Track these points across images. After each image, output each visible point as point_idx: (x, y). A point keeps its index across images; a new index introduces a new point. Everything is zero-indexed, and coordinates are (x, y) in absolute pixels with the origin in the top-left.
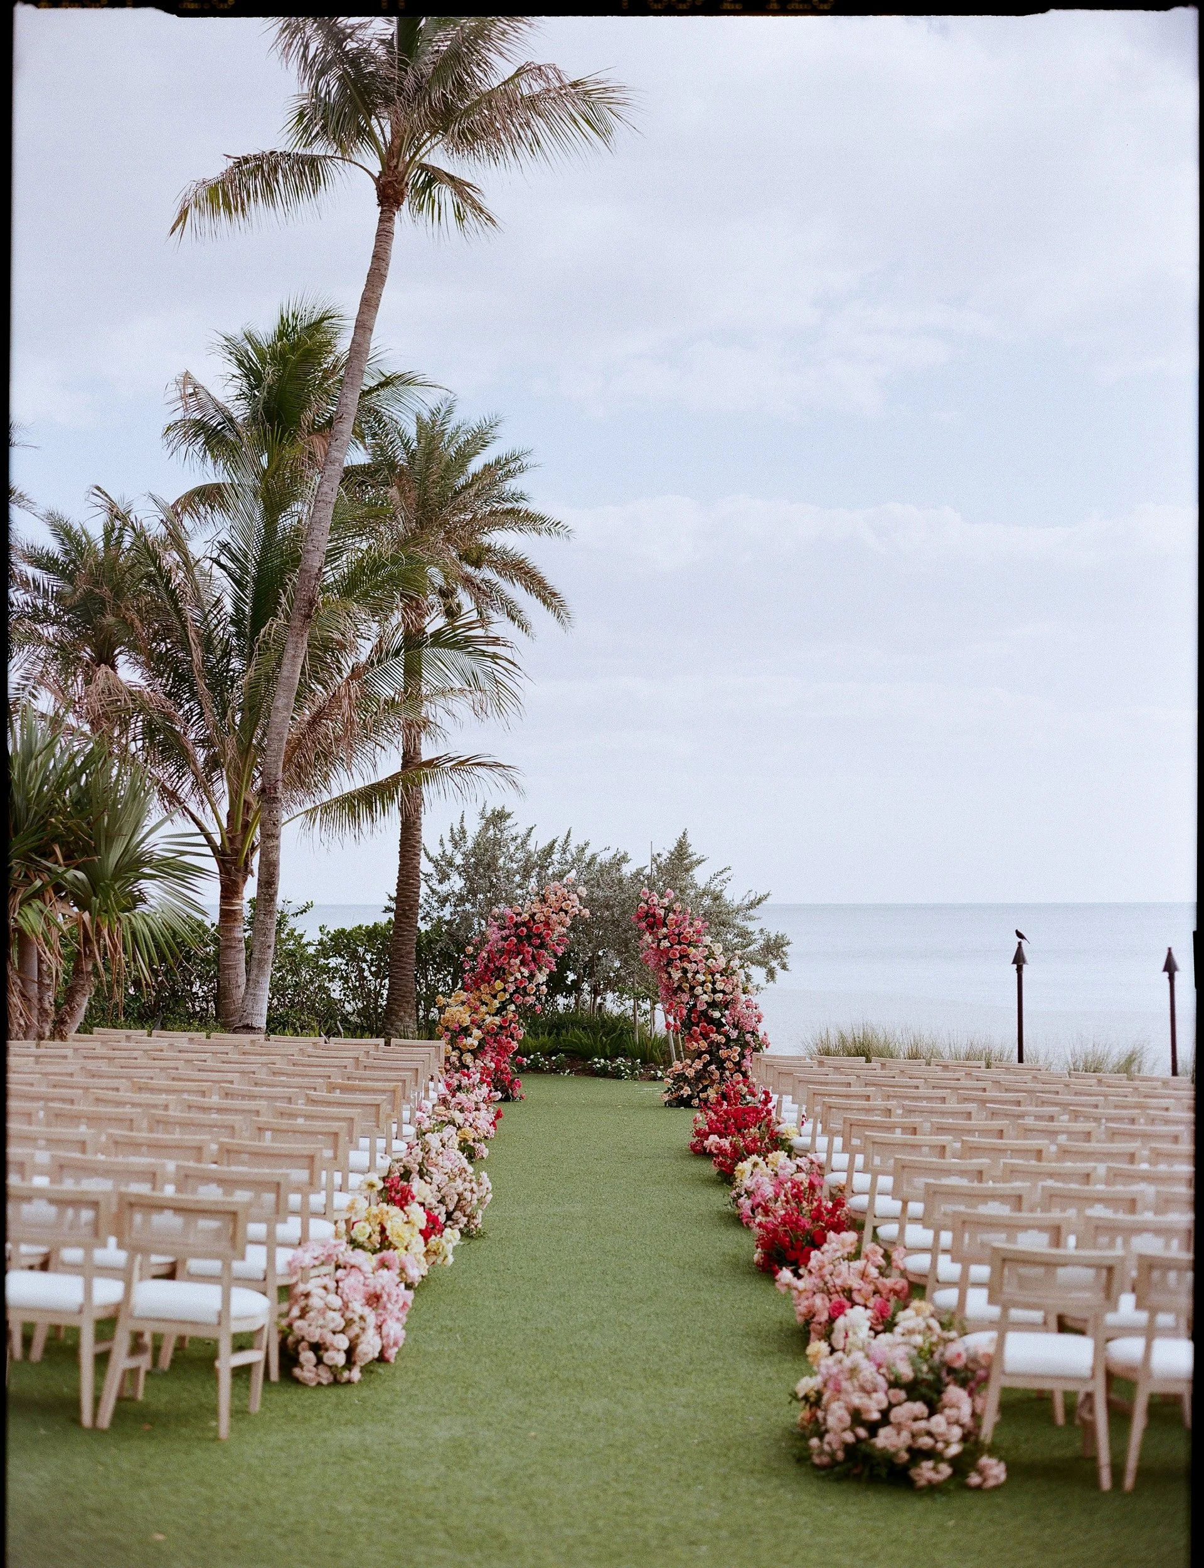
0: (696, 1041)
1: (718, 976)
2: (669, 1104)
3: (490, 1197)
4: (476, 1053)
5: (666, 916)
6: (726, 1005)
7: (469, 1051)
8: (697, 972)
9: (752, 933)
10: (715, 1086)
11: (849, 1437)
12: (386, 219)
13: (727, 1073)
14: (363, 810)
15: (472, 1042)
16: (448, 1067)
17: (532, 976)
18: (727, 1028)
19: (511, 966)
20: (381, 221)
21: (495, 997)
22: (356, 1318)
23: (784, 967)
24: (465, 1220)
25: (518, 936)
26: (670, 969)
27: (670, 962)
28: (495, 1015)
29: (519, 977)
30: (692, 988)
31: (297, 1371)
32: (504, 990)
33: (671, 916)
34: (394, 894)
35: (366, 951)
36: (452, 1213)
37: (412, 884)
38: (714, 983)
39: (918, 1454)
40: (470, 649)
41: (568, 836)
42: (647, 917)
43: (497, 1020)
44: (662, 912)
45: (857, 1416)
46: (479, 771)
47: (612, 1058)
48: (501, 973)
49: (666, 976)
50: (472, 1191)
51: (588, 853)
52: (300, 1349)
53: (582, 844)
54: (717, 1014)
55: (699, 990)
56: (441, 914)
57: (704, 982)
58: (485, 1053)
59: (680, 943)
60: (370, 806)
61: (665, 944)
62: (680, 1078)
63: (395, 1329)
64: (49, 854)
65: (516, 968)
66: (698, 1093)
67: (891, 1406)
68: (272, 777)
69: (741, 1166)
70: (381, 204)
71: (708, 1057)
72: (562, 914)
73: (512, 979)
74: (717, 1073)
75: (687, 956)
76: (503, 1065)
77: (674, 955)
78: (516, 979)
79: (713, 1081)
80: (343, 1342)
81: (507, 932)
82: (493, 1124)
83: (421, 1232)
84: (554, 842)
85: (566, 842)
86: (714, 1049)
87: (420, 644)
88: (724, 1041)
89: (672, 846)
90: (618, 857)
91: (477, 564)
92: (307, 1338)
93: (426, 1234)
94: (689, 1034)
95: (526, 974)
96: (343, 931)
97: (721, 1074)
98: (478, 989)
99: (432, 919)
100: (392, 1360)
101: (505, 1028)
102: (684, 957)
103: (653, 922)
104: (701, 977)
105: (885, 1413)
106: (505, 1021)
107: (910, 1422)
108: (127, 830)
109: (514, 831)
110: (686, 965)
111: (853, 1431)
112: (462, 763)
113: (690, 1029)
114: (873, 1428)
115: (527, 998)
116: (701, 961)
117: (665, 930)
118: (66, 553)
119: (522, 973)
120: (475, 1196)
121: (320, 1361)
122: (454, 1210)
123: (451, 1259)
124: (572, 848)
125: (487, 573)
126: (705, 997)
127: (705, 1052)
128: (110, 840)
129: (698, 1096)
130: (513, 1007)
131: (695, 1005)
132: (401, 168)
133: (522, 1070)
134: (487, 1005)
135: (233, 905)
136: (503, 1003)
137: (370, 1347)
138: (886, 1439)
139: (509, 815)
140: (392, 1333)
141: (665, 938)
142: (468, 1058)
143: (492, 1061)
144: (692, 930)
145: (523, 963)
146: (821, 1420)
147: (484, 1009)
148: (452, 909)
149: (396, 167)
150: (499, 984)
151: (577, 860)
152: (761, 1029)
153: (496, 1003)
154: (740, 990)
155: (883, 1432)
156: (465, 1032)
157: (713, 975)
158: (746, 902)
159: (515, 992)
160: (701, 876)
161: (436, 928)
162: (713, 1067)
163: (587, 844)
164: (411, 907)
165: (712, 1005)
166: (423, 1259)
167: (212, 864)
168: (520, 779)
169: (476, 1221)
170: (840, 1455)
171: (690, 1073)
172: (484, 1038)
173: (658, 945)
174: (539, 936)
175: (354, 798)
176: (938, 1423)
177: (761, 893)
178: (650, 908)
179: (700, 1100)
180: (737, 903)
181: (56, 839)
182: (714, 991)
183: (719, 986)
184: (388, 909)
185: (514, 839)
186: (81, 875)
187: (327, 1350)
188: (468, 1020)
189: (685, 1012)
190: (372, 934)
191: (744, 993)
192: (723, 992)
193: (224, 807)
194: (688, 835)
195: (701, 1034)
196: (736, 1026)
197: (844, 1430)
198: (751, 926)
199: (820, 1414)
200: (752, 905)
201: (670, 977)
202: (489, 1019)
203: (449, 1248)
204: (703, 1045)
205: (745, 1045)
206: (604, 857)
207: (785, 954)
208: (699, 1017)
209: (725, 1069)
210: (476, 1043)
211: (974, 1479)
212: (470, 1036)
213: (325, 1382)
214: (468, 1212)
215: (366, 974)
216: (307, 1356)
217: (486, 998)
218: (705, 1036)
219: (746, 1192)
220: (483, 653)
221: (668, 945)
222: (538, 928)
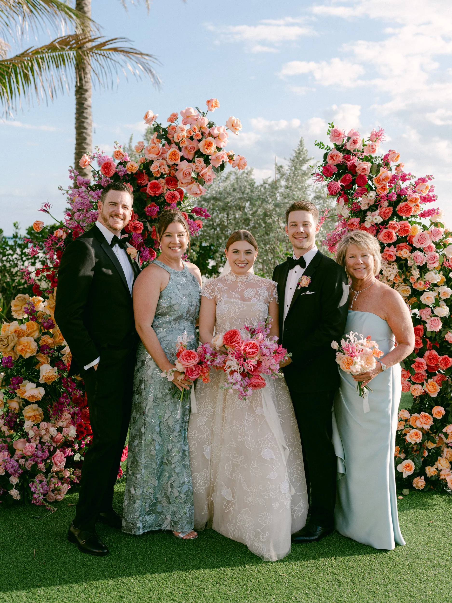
33: (384, 172)
58: (59, 411)
72: (200, 161)
116: (430, 247)
127: (437, 402)
179: (427, 479)
188: (34, 346)
221: (379, 220)
222: (155, 187)
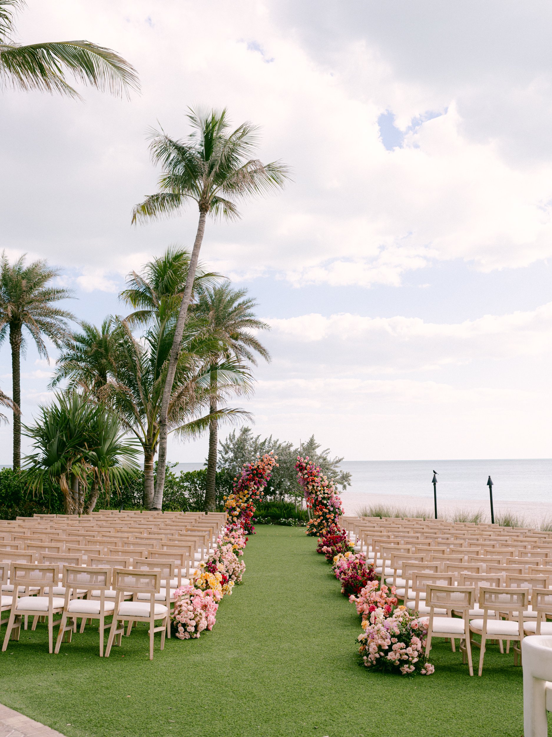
0: (318, 512)
1: (325, 488)
2: (308, 535)
3: (245, 569)
4: (238, 517)
5: (306, 466)
6: (329, 498)
7: (235, 516)
8: (318, 486)
9: (337, 472)
10: (325, 528)
11: (377, 656)
12: (202, 216)
13: (330, 523)
14: (196, 429)
15: (236, 513)
16: (228, 522)
17: (258, 489)
18: (329, 507)
19: (250, 485)
20: (200, 217)
21: (245, 496)
22: (198, 614)
23: (349, 484)
24: (236, 578)
25: (252, 474)
26: (308, 485)
27: (308, 483)
28: (245, 503)
29: (253, 489)
30: (316, 492)
31: (177, 634)
32: (248, 494)
33: (308, 466)
34: (208, 459)
35: (198, 480)
36: (231, 576)
37: (214, 455)
38: (324, 490)
39: (403, 662)
40: (235, 370)
41: (271, 437)
42: (299, 466)
43: (246, 505)
44: (305, 465)
45: (380, 648)
46: (238, 414)
47: (287, 519)
48: (247, 487)
49: (306, 488)
50: (238, 567)
51: (278, 443)
52: (178, 626)
53: (276, 440)
54: (325, 502)
55: (318, 493)
56: (225, 466)
57: (320, 490)
58: (241, 517)
59: (311, 476)
60: (199, 427)
61: (306, 476)
62: (312, 526)
63: (212, 618)
64: (83, 446)
65: (252, 485)
66: (319, 531)
67: (392, 644)
68: (164, 417)
69: (335, 557)
70: (200, 211)
71: (322, 518)
72: (269, 466)
73: (251, 490)
74: (326, 524)
75: (314, 481)
76: (248, 521)
77: (309, 480)
78: (252, 490)
79: (324, 526)
80: (194, 623)
81: (249, 472)
82: (245, 543)
83: (220, 582)
84: (266, 440)
85: (270, 439)
86: (324, 514)
87: (216, 369)
88: (328, 511)
89: (308, 440)
90: (289, 445)
91: (236, 339)
92: (181, 622)
93: (222, 583)
94: (315, 509)
95: (256, 487)
96: (189, 473)
97: (327, 524)
98: (239, 493)
99: (221, 468)
100: (211, 630)
101: (248, 508)
102: (313, 481)
103: (301, 468)
104: (319, 488)
105: (390, 647)
106: (248, 505)
107: (399, 650)
108: (111, 437)
109: (251, 436)
110: (314, 484)
111: (379, 653)
112: (232, 411)
113: (316, 507)
114: (386, 652)
115: (257, 497)
116: (319, 482)
117: (306, 471)
118: (89, 336)
119: (254, 488)
120: (239, 569)
121: (185, 630)
122: (232, 575)
123: (231, 592)
124: (272, 442)
125: (240, 343)
126: (321, 496)
127: (321, 516)
128: (105, 440)
129: (319, 532)
130: (251, 500)
131: (317, 498)
132: (207, 198)
133: (255, 523)
134: (242, 499)
135: (149, 463)
136: (248, 498)
137: (203, 624)
138: (391, 656)
139: (250, 430)
140: (211, 619)
141: (306, 474)
142: (235, 519)
143: (244, 520)
144: (315, 471)
145: (255, 484)
146: (367, 650)
147: (241, 501)
148: (229, 464)
149: (206, 198)
150: (246, 492)
151: (274, 446)
152: (342, 507)
153: (245, 499)
154: (333, 493)
155: (389, 654)
156: (234, 509)
157: (323, 487)
158: (335, 461)
159: (252, 494)
160: (318, 452)
161: (223, 471)
162: (324, 521)
163: (278, 440)
164: (214, 464)
165: (324, 498)
166: (221, 592)
167: (142, 449)
168: (252, 417)
169: (240, 579)
170: (375, 662)
171: (316, 523)
172: (241, 512)
173: (304, 477)
174: (260, 474)
175: (193, 424)
176: (409, 650)
177: (341, 457)
178: (300, 463)
179: (320, 534)
180: (332, 461)
181: (85, 440)
182: (324, 493)
183: (326, 491)
184: (205, 464)
185: (252, 439)
186: (94, 453)
187: (188, 626)
188: (235, 505)
189: (313, 501)
190: (200, 474)
191: (335, 494)
192: (327, 493)
193: (146, 428)
194: (314, 437)
195: (320, 509)
196: (332, 506)
197: (376, 653)
198: (337, 470)
199: (367, 647)
200: (337, 462)
201: (308, 488)
202: (242, 504)
203: (231, 588)
204: (321, 513)
205: (336, 513)
206: (284, 445)
207: (350, 480)
208: (319, 503)
209: (329, 522)
210: (238, 513)
211: (423, 671)
212: (236, 511)
213: (187, 638)
214: (237, 575)
215: (198, 488)
216: (181, 629)
217: (242, 497)
218: (321, 510)
219: (338, 567)
220: (239, 372)
221: (307, 476)
222: (260, 471)
